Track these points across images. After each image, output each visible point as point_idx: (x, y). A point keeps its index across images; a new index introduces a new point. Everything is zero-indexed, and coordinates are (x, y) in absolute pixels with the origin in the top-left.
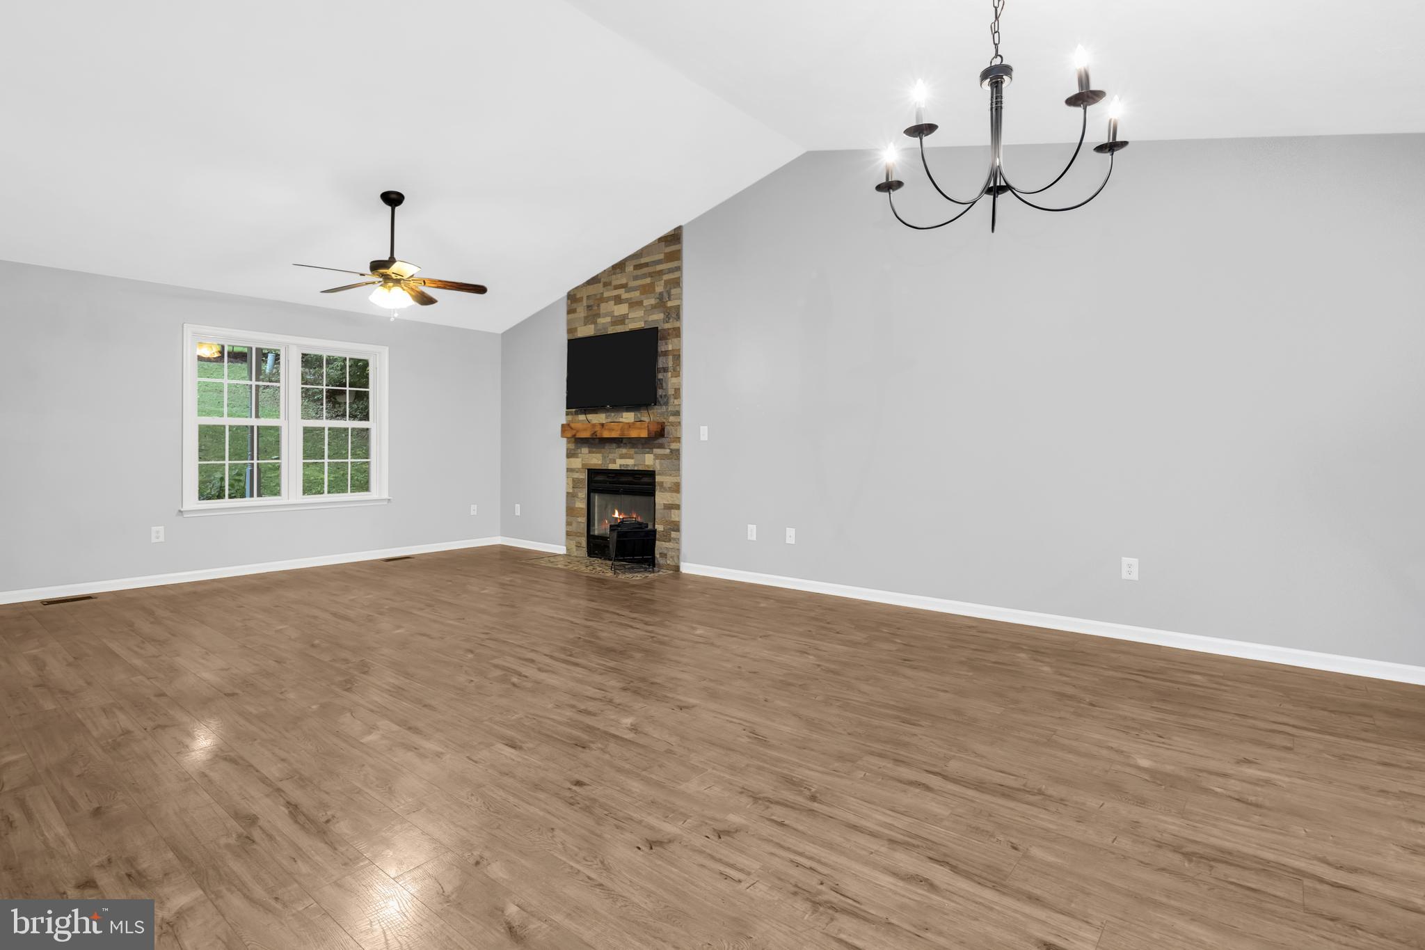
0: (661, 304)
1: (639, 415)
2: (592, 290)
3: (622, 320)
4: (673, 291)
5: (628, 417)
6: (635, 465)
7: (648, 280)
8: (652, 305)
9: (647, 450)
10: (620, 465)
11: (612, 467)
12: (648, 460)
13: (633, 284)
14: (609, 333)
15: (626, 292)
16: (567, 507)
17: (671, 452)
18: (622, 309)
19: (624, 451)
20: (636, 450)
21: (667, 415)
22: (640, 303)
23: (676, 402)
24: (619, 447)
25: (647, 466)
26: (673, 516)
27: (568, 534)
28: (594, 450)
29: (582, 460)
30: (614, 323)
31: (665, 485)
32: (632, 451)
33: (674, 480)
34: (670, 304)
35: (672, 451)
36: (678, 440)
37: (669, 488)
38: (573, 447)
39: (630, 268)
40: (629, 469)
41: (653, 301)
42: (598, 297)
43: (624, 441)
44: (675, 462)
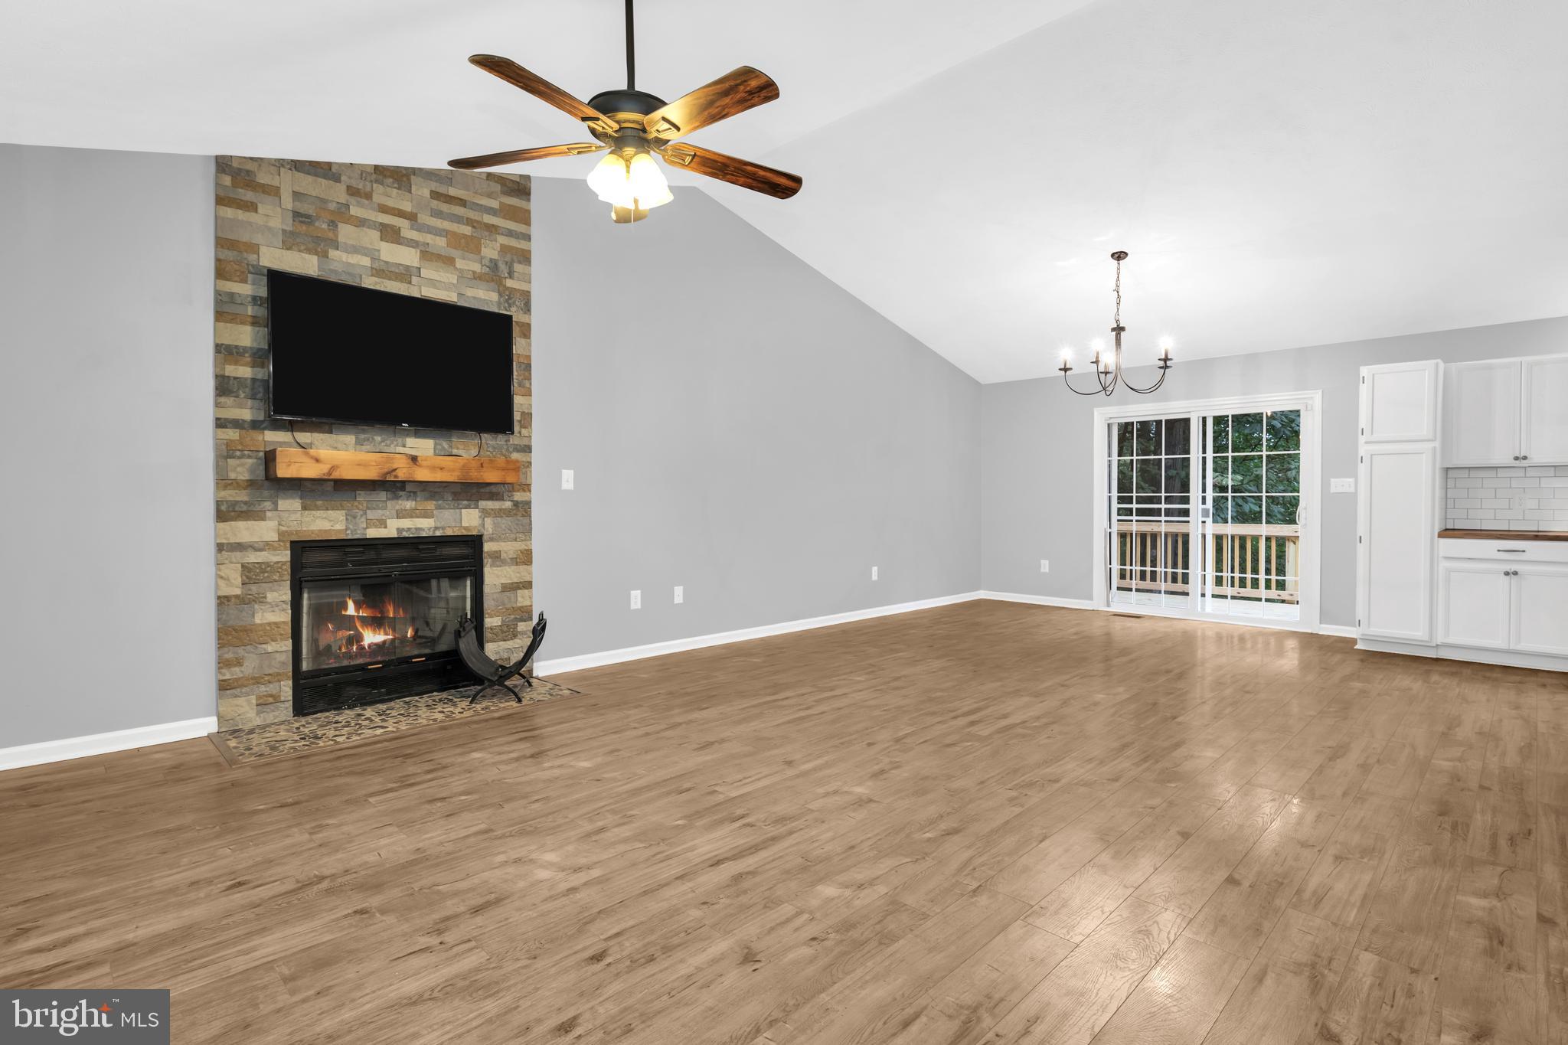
0: (493, 275)
1: (446, 446)
2: (307, 184)
3: (406, 274)
4: (518, 267)
5: (422, 446)
6: (436, 528)
7: (467, 230)
8: (474, 272)
9: (465, 502)
10: (399, 530)
11: (373, 533)
12: (469, 519)
13: (425, 218)
14: (363, 285)
15: (412, 228)
16: (219, 630)
17: (514, 505)
18: (407, 256)
19: (409, 504)
20: (440, 502)
21: (508, 450)
22: (449, 261)
23: (524, 432)
24: (397, 498)
25: (466, 528)
26: (519, 599)
27: (224, 687)
28: (319, 503)
29: (279, 525)
30: (378, 272)
31: (503, 555)
32: (430, 505)
33: (521, 546)
34: (510, 283)
35: (516, 504)
36: (527, 487)
37: (512, 559)
38: (246, 499)
39: (422, 190)
40: (424, 535)
41: (476, 267)
42: (332, 206)
43: (408, 488)
44: (525, 521)
